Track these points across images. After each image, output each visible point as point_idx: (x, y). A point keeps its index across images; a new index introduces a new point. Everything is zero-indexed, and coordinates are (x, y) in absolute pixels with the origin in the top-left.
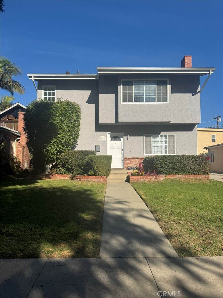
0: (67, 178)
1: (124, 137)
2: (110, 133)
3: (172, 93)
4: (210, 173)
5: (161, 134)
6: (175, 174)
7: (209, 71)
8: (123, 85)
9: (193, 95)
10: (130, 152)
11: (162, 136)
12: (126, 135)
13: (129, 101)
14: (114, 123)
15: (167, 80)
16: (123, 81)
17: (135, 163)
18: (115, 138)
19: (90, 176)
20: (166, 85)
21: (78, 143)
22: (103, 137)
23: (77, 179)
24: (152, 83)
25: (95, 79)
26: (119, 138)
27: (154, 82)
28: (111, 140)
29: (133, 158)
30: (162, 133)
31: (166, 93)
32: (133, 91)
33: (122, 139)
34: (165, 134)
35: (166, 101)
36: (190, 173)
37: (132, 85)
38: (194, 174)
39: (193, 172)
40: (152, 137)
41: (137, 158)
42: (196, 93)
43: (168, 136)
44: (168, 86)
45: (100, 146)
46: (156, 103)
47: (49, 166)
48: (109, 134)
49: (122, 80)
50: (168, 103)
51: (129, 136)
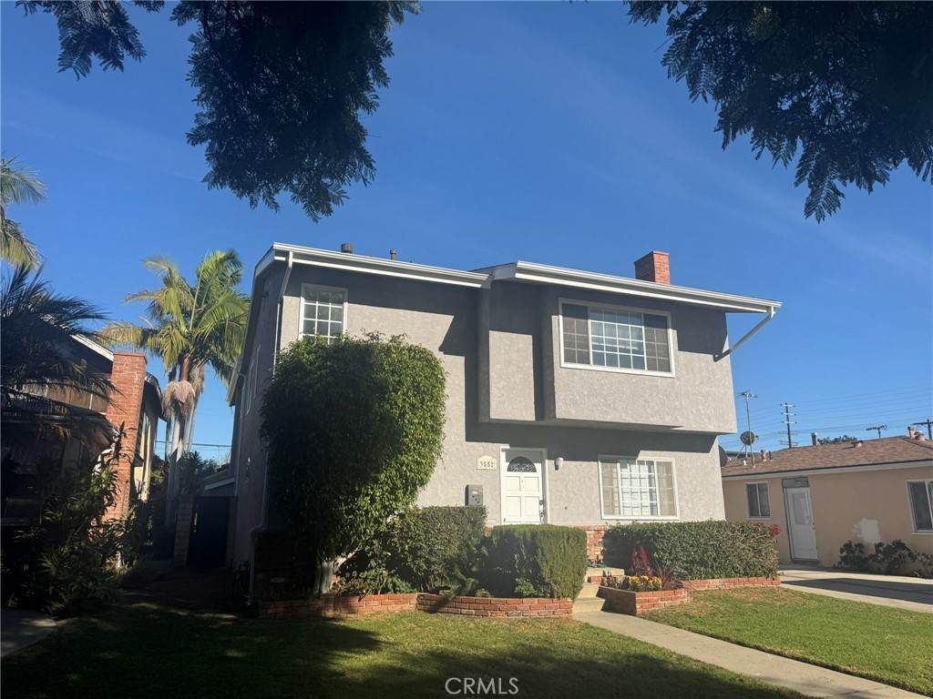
0: (407, 607)
1: (547, 461)
2: (507, 446)
3: (680, 349)
4: (779, 572)
5: (639, 458)
6: (705, 578)
7: (768, 308)
8: (563, 316)
9: (716, 360)
10: (566, 508)
11: (641, 463)
12: (553, 457)
13: (581, 362)
14: (534, 419)
15: (668, 314)
16: (563, 304)
18: (519, 463)
19: (525, 600)
20: (666, 328)
22: (489, 458)
23: (464, 611)
24: (634, 318)
25: (479, 286)
26: (531, 463)
27: (639, 316)
28: (509, 470)
30: (644, 455)
31: (667, 348)
32: (590, 336)
33: (538, 466)
34: (650, 459)
35: (669, 370)
36: (737, 573)
37: (587, 318)
38: (746, 574)
39: (745, 569)
40: (618, 464)
42: (721, 356)
43: (659, 463)
44: (670, 331)
45: (482, 488)
46: (646, 372)
47: (332, 563)
48: (503, 450)
49: (562, 301)
50: (673, 374)
51: (561, 459)
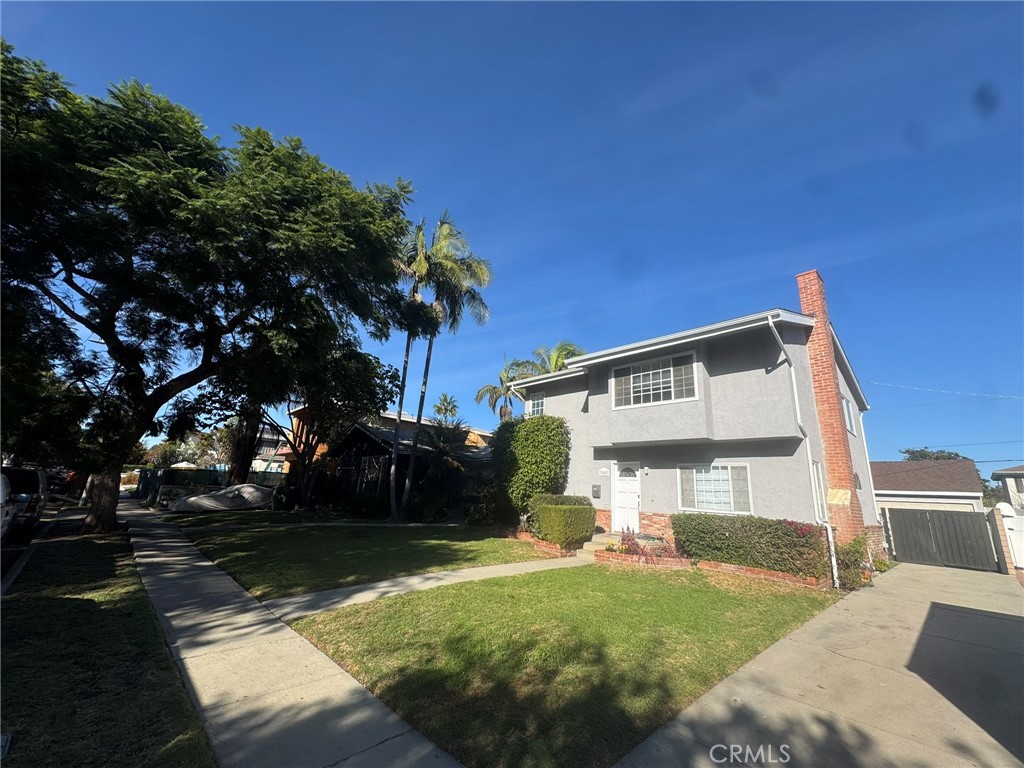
1: (641, 469)
2: (616, 462)
3: (709, 376)
5: (713, 464)
7: (766, 319)
8: (615, 377)
9: (768, 372)
10: (652, 501)
11: (716, 468)
12: (643, 467)
13: (626, 404)
15: (693, 352)
16: (615, 371)
17: (659, 526)
18: (628, 471)
20: (692, 363)
21: (569, 480)
22: (604, 469)
25: (584, 373)
26: (633, 472)
27: (669, 361)
28: (621, 476)
29: (654, 515)
30: (717, 462)
31: (693, 378)
32: (632, 385)
33: (638, 473)
34: (723, 464)
35: (693, 395)
36: (757, 564)
37: (629, 375)
40: (694, 470)
41: (662, 516)
42: (776, 366)
43: (732, 468)
44: (695, 365)
45: (599, 486)
46: (673, 401)
48: (614, 464)
49: (614, 369)
50: (696, 398)
51: (647, 468)
